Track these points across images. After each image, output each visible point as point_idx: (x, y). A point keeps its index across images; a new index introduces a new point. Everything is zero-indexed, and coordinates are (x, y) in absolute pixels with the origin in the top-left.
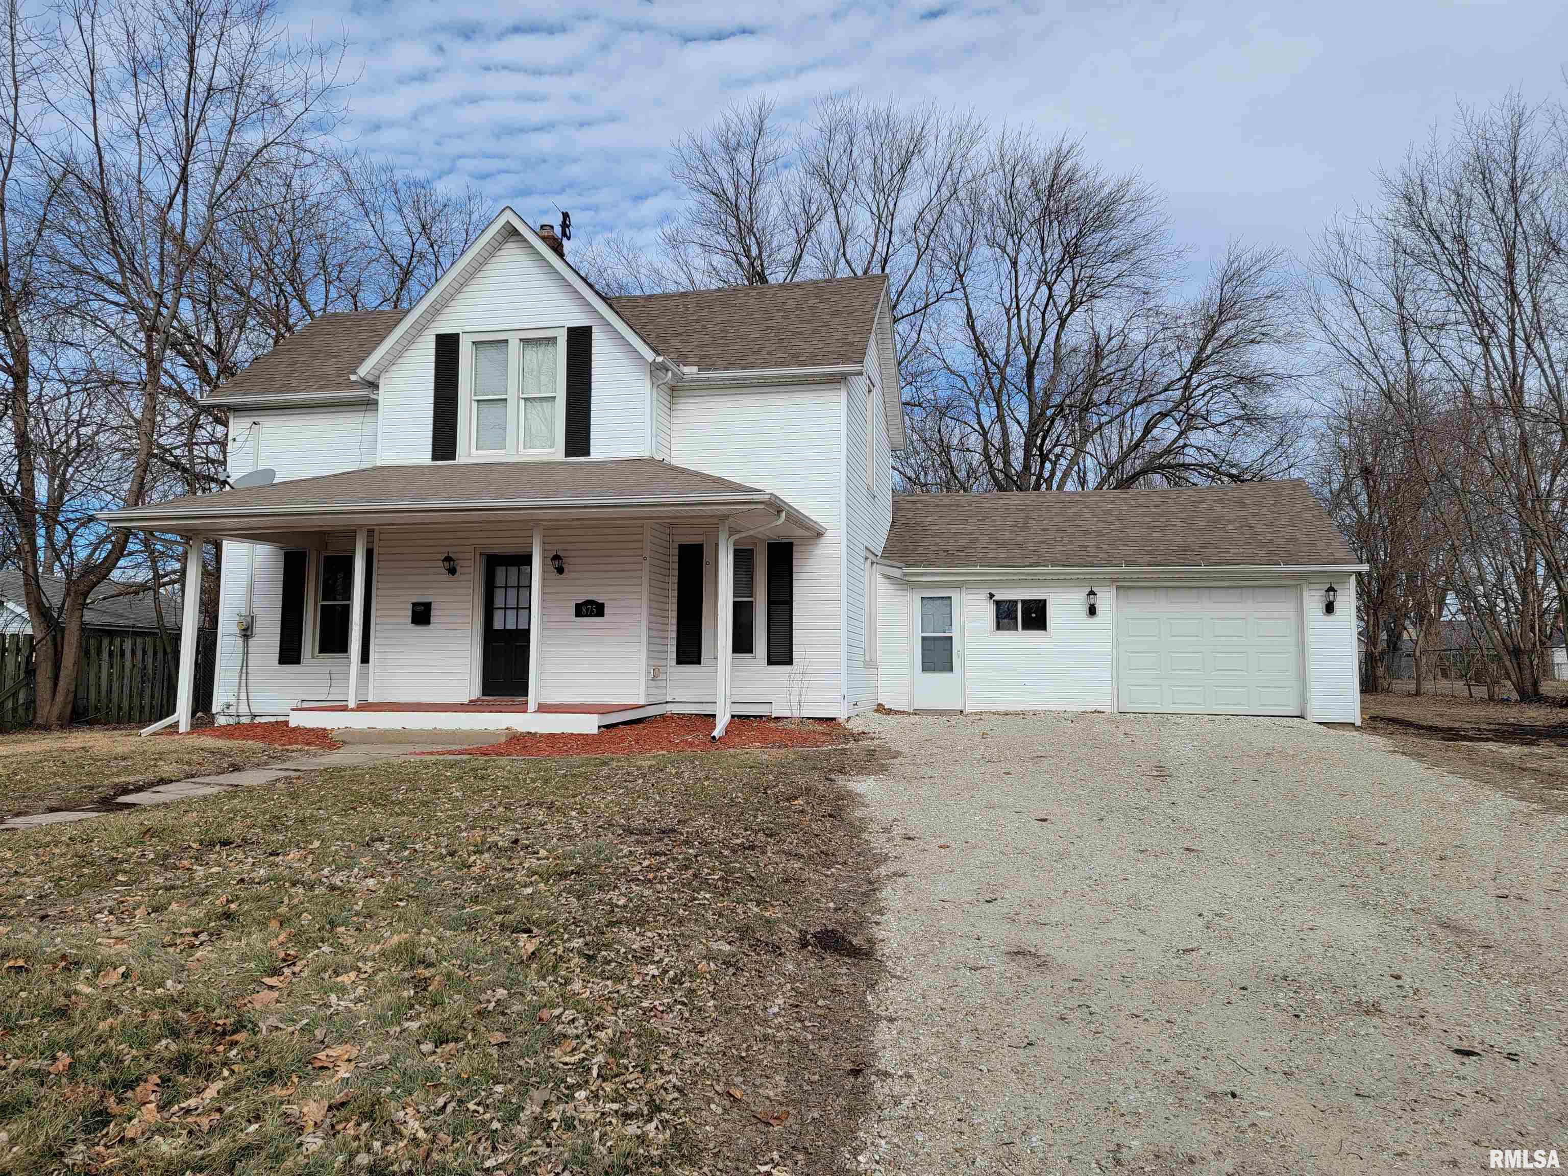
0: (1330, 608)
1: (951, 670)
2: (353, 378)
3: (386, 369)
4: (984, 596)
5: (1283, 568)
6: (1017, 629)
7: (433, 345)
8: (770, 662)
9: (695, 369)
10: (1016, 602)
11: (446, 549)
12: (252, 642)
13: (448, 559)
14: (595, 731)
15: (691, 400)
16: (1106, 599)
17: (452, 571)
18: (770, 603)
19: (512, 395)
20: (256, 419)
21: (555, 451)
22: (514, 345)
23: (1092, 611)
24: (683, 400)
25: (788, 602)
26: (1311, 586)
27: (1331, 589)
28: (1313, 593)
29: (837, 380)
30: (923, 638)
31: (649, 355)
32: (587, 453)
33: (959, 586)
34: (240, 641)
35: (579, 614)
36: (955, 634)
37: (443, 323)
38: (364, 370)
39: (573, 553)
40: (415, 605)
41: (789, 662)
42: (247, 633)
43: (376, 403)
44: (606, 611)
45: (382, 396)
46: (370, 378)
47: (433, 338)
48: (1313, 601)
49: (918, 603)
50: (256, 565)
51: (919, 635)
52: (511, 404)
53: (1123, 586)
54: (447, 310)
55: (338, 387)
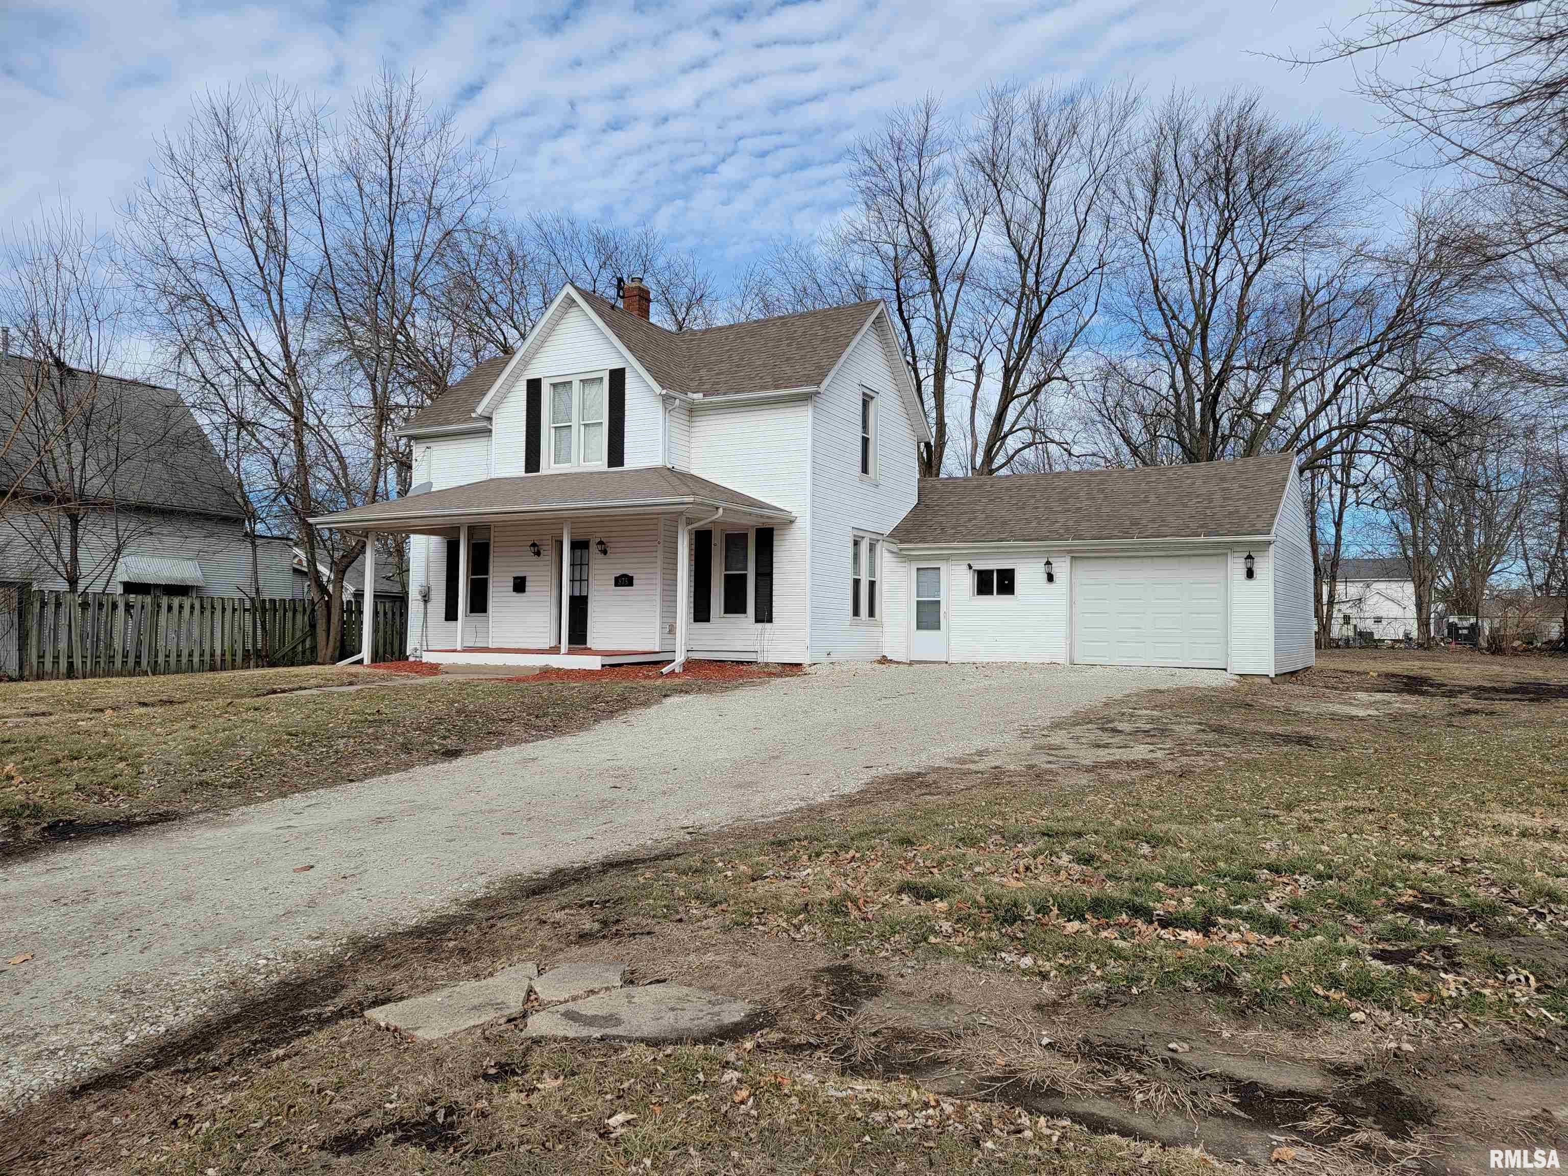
0: (1250, 574)
1: (939, 628)
2: (473, 415)
3: (496, 407)
4: (966, 567)
5: (1202, 539)
6: (992, 593)
7: (525, 388)
8: (757, 621)
9: (700, 395)
10: (992, 572)
11: (532, 538)
12: (429, 605)
13: (534, 545)
14: (599, 668)
15: (703, 418)
16: (1061, 568)
17: (538, 554)
18: (758, 575)
19: (574, 423)
20: (428, 445)
21: (600, 463)
22: (576, 385)
23: (1050, 578)
24: (699, 419)
25: (770, 575)
26: (1236, 555)
27: (1249, 557)
28: (1236, 560)
29: (806, 398)
30: (918, 602)
31: (658, 389)
32: (622, 465)
33: (946, 558)
34: (422, 604)
35: (617, 584)
36: (943, 599)
37: (531, 371)
38: (479, 410)
39: (612, 539)
40: (515, 578)
41: (770, 620)
42: (426, 598)
43: (490, 431)
44: (635, 582)
45: (495, 427)
46: (487, 415)
47: (525, 383)
48: (1237, 567)
49: (914, 573)
50: (431, 550)
51: (915, 599)
52: (574, 430)
53: (1076, 557)
54: (534, 361)
55: (465, 421)
